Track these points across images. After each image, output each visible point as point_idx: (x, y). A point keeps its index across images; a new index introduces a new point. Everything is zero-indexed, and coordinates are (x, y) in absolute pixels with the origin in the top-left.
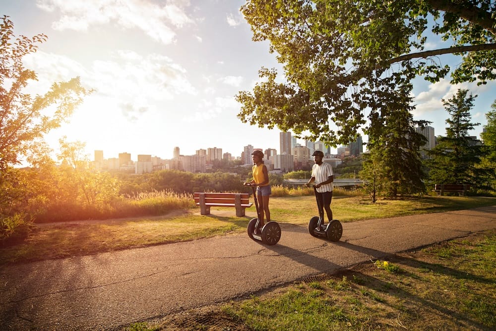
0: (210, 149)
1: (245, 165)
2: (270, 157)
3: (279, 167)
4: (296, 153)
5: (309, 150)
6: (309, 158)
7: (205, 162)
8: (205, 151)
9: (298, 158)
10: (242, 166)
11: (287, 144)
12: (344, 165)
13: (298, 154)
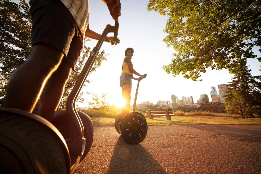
0: (146, 102)
1: (159, 107)
2: (168, 104)
3: (172, 108)
4: (178, 102)
5: (184, 101)
6: (185, 104)
7: (144, 106)
8: (144, 102)
9: (180, 104)
10: (157, 107)
11: (174, 99)
12: (201, 107)
13: (179, 103)
